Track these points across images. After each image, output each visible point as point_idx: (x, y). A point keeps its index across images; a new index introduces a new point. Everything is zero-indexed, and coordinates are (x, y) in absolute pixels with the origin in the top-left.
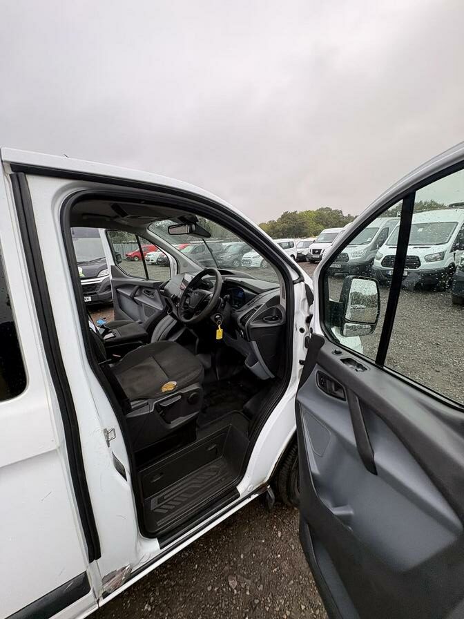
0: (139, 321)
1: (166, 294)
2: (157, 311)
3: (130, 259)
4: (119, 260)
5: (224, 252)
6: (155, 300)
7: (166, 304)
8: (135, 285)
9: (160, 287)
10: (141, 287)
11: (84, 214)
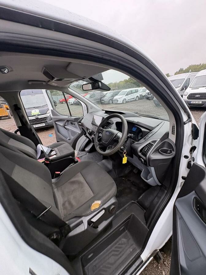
0: (69, 138)
1: (82, 125)
2: (78, 133)
3: (61, 102)
4: (56, 104)
5: (104, 96)
6: (76, 127)
7: (82, 130)
8: (65, 120)
9: (78, 121)
10: (68, 121)
11: (29, 81)
